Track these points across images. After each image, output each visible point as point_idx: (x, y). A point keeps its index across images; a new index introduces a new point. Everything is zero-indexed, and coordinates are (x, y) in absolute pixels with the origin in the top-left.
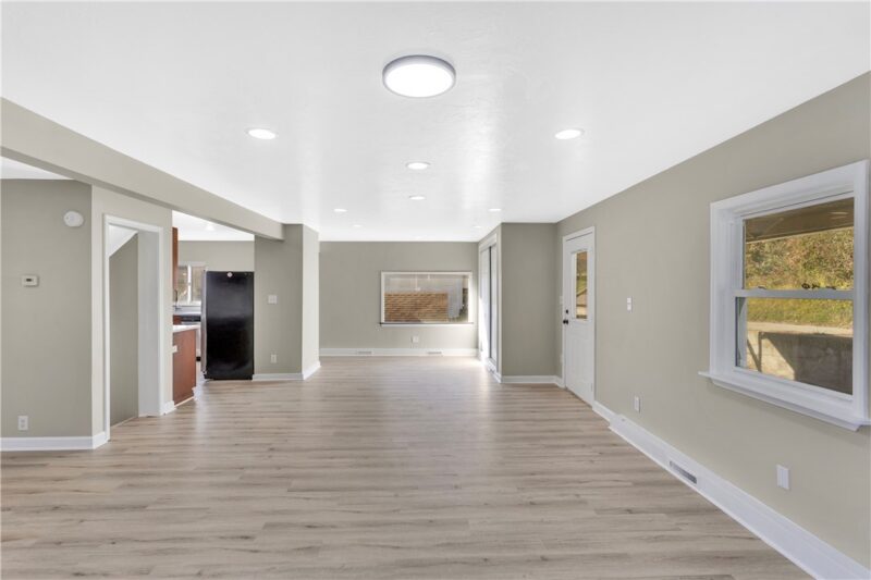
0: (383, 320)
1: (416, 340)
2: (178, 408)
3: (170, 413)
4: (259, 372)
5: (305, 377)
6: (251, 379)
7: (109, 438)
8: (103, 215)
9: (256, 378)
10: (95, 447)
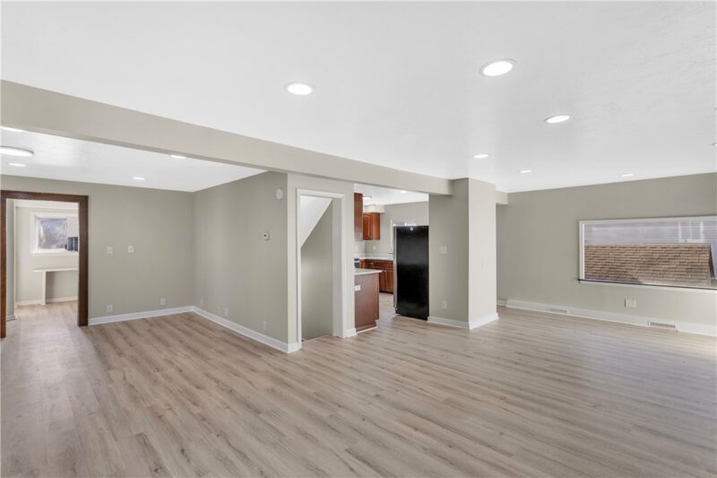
0: (582, 276)
1: (631, 303)
2: (359, 335)
3: (351, 338)
4: (433, 315)
5: (471, 328)
6: (426, 319)
7: (300, 347)
8: (296, 189)
9: (431, 319)
10: (289, 352)
